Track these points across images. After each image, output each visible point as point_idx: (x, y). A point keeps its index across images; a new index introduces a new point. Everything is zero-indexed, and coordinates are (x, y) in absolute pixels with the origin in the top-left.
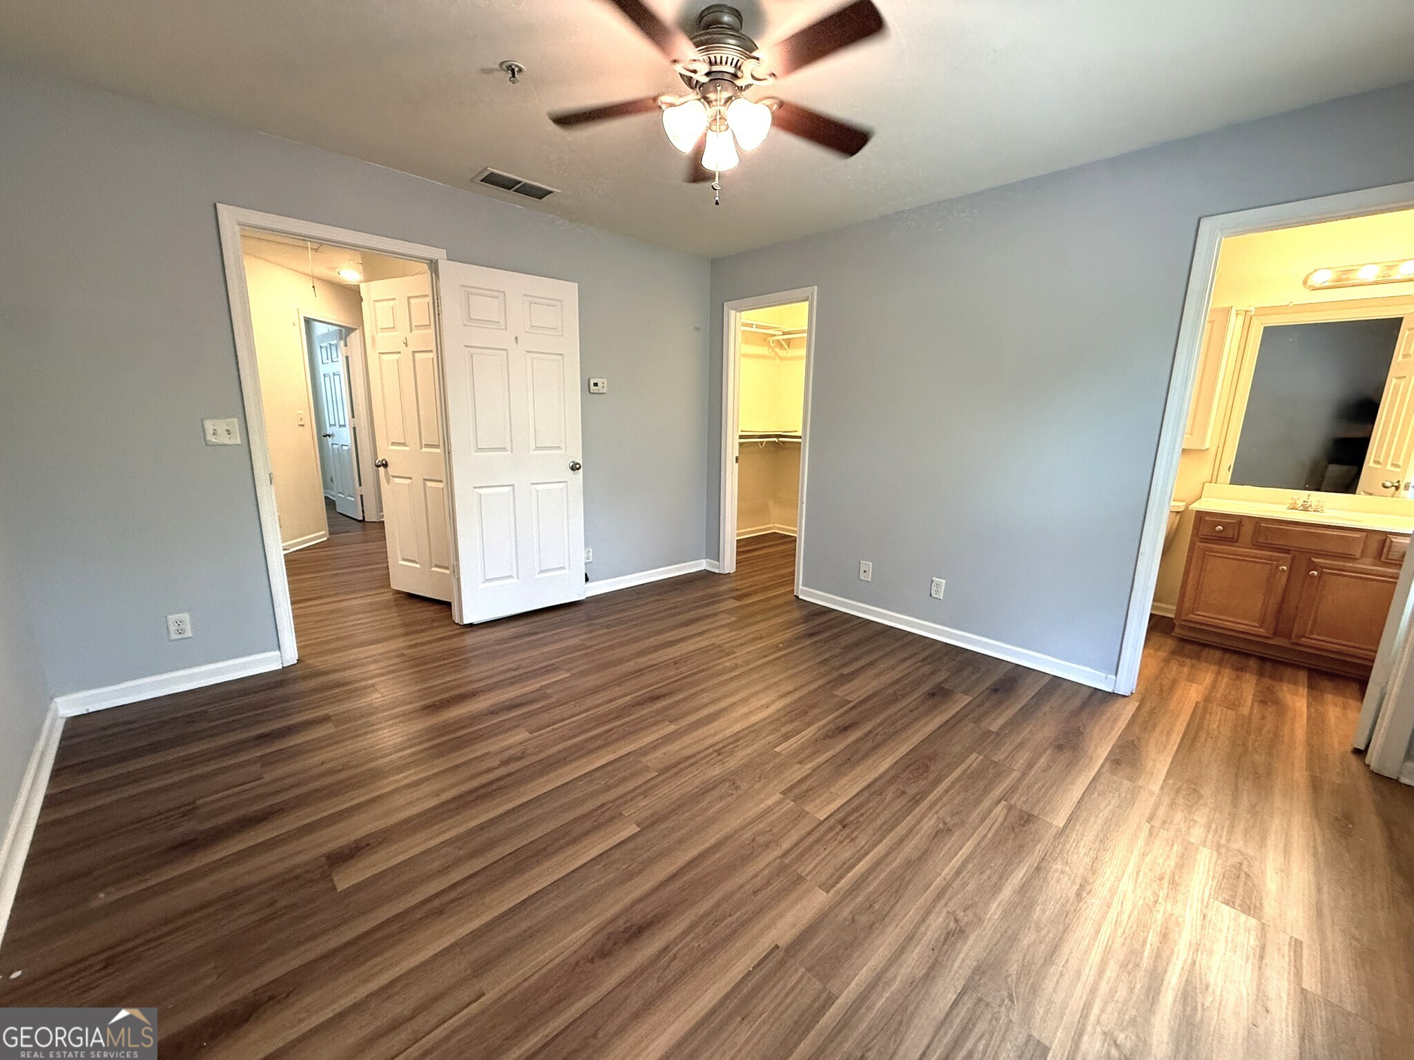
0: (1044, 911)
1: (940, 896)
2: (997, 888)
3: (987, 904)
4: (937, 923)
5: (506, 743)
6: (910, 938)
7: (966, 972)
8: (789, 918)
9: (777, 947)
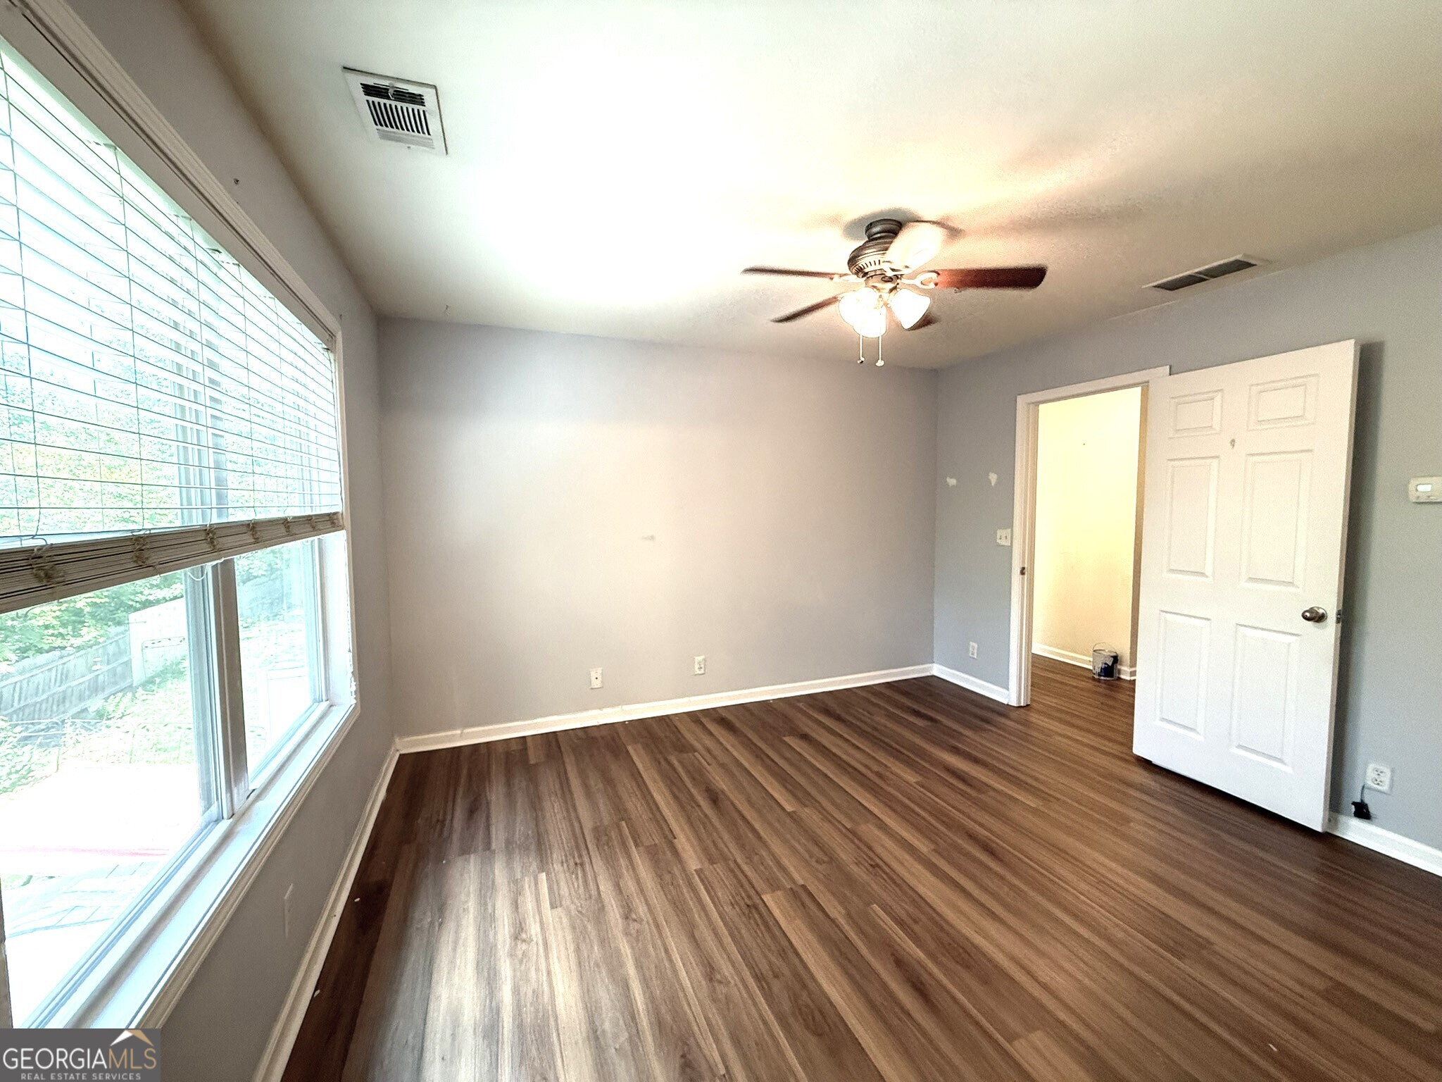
0: (603, 981)
1: (658, 926)
2: (639, 966)
3: (633, 948)
4: (641, 909)
5: (902, 774)
6: (642, 891)
7: (606, 901)
8: (688, 847)
9: (675, 838)
